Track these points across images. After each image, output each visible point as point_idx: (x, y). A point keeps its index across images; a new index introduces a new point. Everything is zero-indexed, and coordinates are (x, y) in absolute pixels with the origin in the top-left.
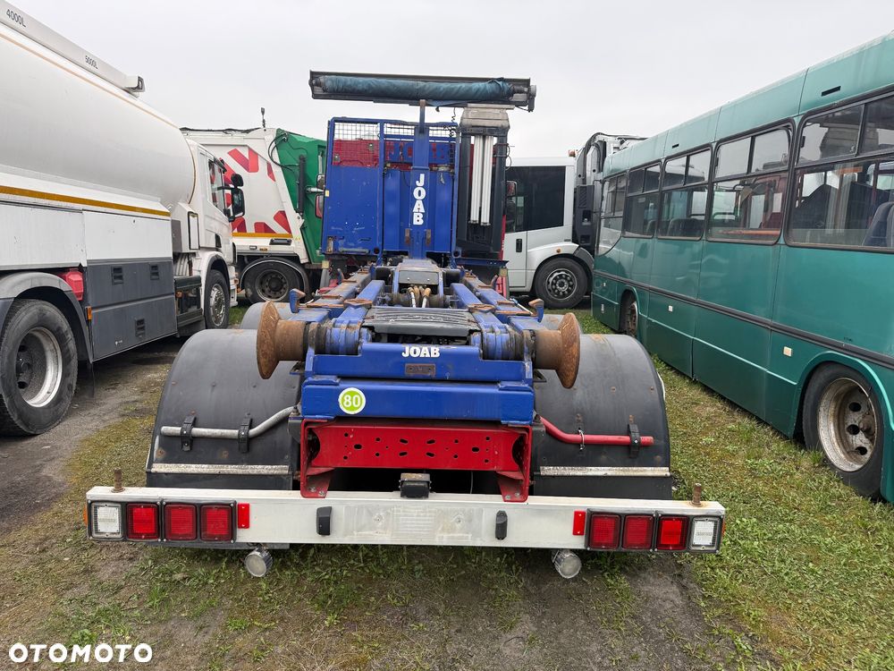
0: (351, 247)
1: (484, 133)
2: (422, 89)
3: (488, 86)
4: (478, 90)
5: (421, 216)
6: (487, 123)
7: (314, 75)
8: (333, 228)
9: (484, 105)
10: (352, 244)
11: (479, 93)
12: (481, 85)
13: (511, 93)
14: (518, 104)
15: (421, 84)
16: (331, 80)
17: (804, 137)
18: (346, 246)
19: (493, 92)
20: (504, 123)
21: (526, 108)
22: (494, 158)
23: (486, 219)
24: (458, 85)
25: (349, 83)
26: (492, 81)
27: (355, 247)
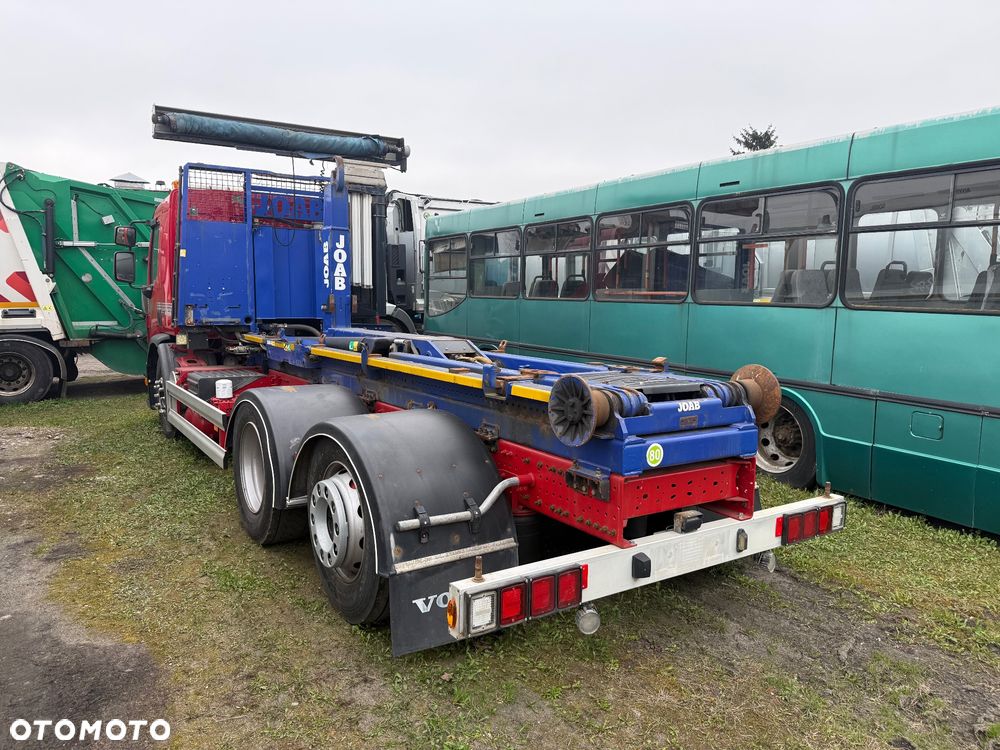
0: (217, 317)
1: (361, 190)
2: (294, 139)
3: (365, 143)
4: (355, 144)
5: (343, 280)
6: (364, 181)
7: (160, 111)
8: (192, 295)
9: (360, 162)
10: (217, 313)
11: (354, 150)
12: (356, 140)
13: (385, 152)
14: (393, 163)
15: (292, 133)
16: (184, 118)
17: (704, 218)
18: (209, 315)
19: (369, 149)
20: (381, 183)
21: (399, 167)
22: (373, 218)
23: (368, 282)
24: (333, 138)
25: (207, 124)
26: (367, 137)
27: (221, 316)
